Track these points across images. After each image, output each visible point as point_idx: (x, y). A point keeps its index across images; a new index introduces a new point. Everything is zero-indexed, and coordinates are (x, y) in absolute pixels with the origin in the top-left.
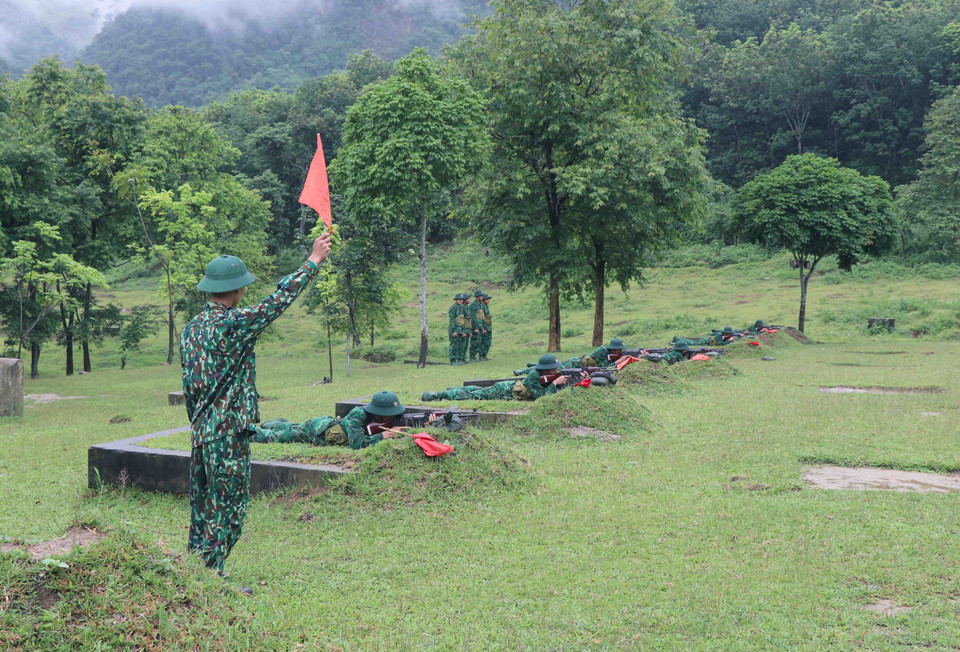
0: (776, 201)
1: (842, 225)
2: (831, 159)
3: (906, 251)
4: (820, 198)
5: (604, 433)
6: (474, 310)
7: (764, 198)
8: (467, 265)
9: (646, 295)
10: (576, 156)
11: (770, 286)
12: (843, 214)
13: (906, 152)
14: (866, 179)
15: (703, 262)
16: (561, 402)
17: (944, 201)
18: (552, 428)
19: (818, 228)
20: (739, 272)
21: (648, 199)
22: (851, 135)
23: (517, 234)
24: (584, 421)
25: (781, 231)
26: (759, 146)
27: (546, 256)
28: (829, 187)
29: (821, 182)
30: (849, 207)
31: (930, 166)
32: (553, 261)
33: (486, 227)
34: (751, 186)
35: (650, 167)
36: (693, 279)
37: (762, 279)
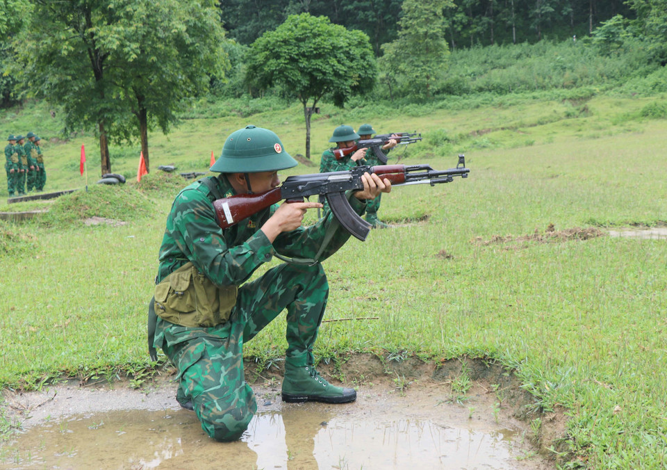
0: (281, 52)
1: (334, 70)
2: (322, 18)
3: (392, 97)
4: (316, 49)
5: (113, 221)
6: (28, 150)
7: (271, 50)
8: (37, 125)
9: (190, 141)
10: (111, 18)
11: (290, 129)
12: (333, 61)
13: (390, 18)
14: (351, 33)
15: (236, 113)
16: (77, 199)
17: (419, 56)
18: (70, 220)
19: (315, 74)
20: (265, 120)
21: (173, 53)
22: (346, 5)
23: (65, 86)
24: (97, 213)
25: (287, 77)
26: (275, 16)
27: (92, 105)
28: (322, 40)
29: (315, 36)
30: (338, 55)
31: (406, 28)
32: (98, 109)
33: (37, 82)
34: (261, 41)
35: (173, 25)
36: (228, 127)
37: (283, 124)
